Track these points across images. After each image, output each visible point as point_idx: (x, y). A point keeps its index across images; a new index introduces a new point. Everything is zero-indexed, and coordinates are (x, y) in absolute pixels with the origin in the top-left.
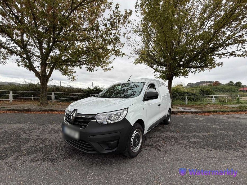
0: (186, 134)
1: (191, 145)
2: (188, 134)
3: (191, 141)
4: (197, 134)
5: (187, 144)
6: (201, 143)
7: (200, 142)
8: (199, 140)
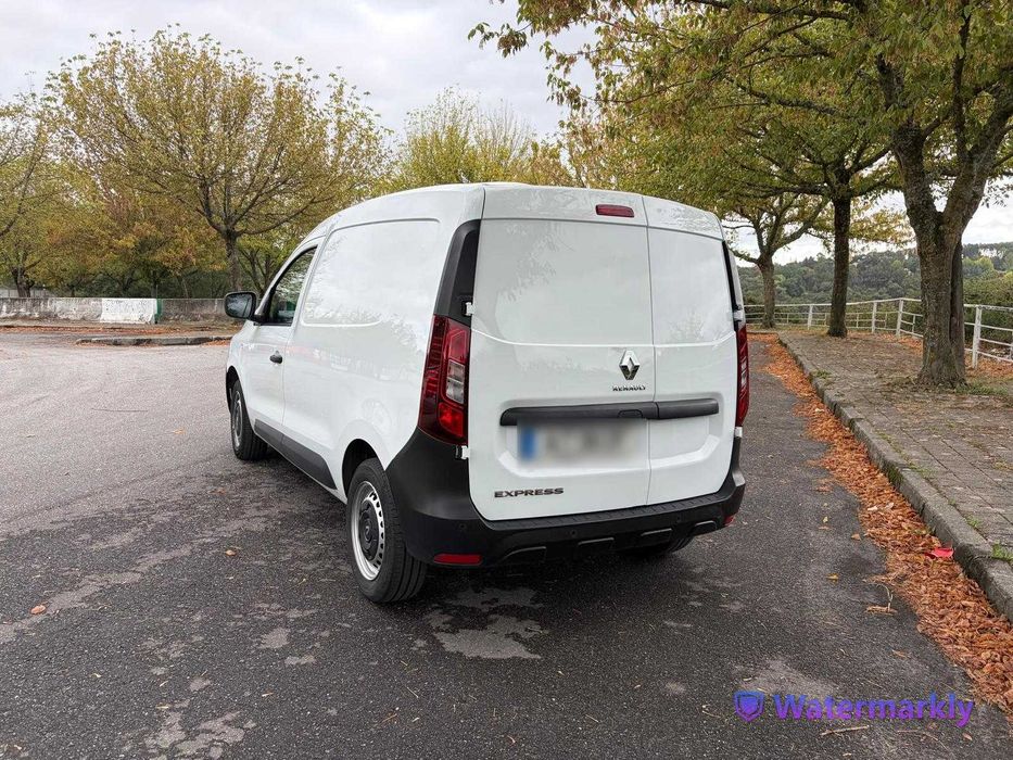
0: (175, 553)
1: (128, 516)
2: (164, 556)
3: (134, 529)
4: (114, 578)
5: (145, 513)
6: (88, 536)
7: (95, 538)
8: (102, 545)
